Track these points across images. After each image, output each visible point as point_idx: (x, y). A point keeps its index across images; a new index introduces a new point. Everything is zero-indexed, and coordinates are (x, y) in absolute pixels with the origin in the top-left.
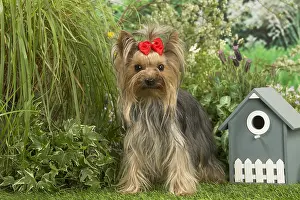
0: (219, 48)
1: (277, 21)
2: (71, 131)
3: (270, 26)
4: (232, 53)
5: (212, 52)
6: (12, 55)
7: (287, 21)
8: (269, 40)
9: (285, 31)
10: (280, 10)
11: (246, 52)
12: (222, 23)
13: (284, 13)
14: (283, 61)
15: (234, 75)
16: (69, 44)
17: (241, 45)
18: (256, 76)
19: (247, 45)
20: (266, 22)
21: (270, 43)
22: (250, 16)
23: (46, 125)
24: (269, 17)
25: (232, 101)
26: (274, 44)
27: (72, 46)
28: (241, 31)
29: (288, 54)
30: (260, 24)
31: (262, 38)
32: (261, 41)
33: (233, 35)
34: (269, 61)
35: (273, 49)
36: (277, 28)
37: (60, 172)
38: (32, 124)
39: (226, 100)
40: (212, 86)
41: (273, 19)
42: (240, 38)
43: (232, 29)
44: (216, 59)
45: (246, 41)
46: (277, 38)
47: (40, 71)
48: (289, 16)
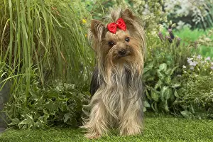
0: (158, 30)
1: (199, 11)
2: (57, 88)
3: (193, 15)
4: (167, 33)
5: (154, 33)
6: (18, 36)
7: (206, 11)
8: (193, 24)
9: (204, 18)
10: (200, 4)
11: (177, 32)
12: (161, 13)
13: (203, 6)
14: (202, 39)
15: (169, 48)
16: (57, 28)
17: (174, 28)
18: (184, 49)
19: (178, 28)
20: (191, 12)
21: (193, 26)
22: (180, 8)
23: (41, 83)
24: (193, 9)
25: (168, 67)
26: (197, 27)
27: (58, 30)
28: (174, 18)
29: (206, 34)
30: (187, 13)
31: (189, 23)
32: (188, 25)
33: (169, 21)
34: (193, 39)
35: (196, 30)
36: (199, 16)
37: (50, 116)
38: (31, 83)
39: (163, 66)
40: (154, 56)
41: (196, 9)
42: (173, 23)
43: (168, 17)
44: (156, 38)
45: (177, 25)
46: (198, 23)
47: (36, 47)
48: (207, 8)
